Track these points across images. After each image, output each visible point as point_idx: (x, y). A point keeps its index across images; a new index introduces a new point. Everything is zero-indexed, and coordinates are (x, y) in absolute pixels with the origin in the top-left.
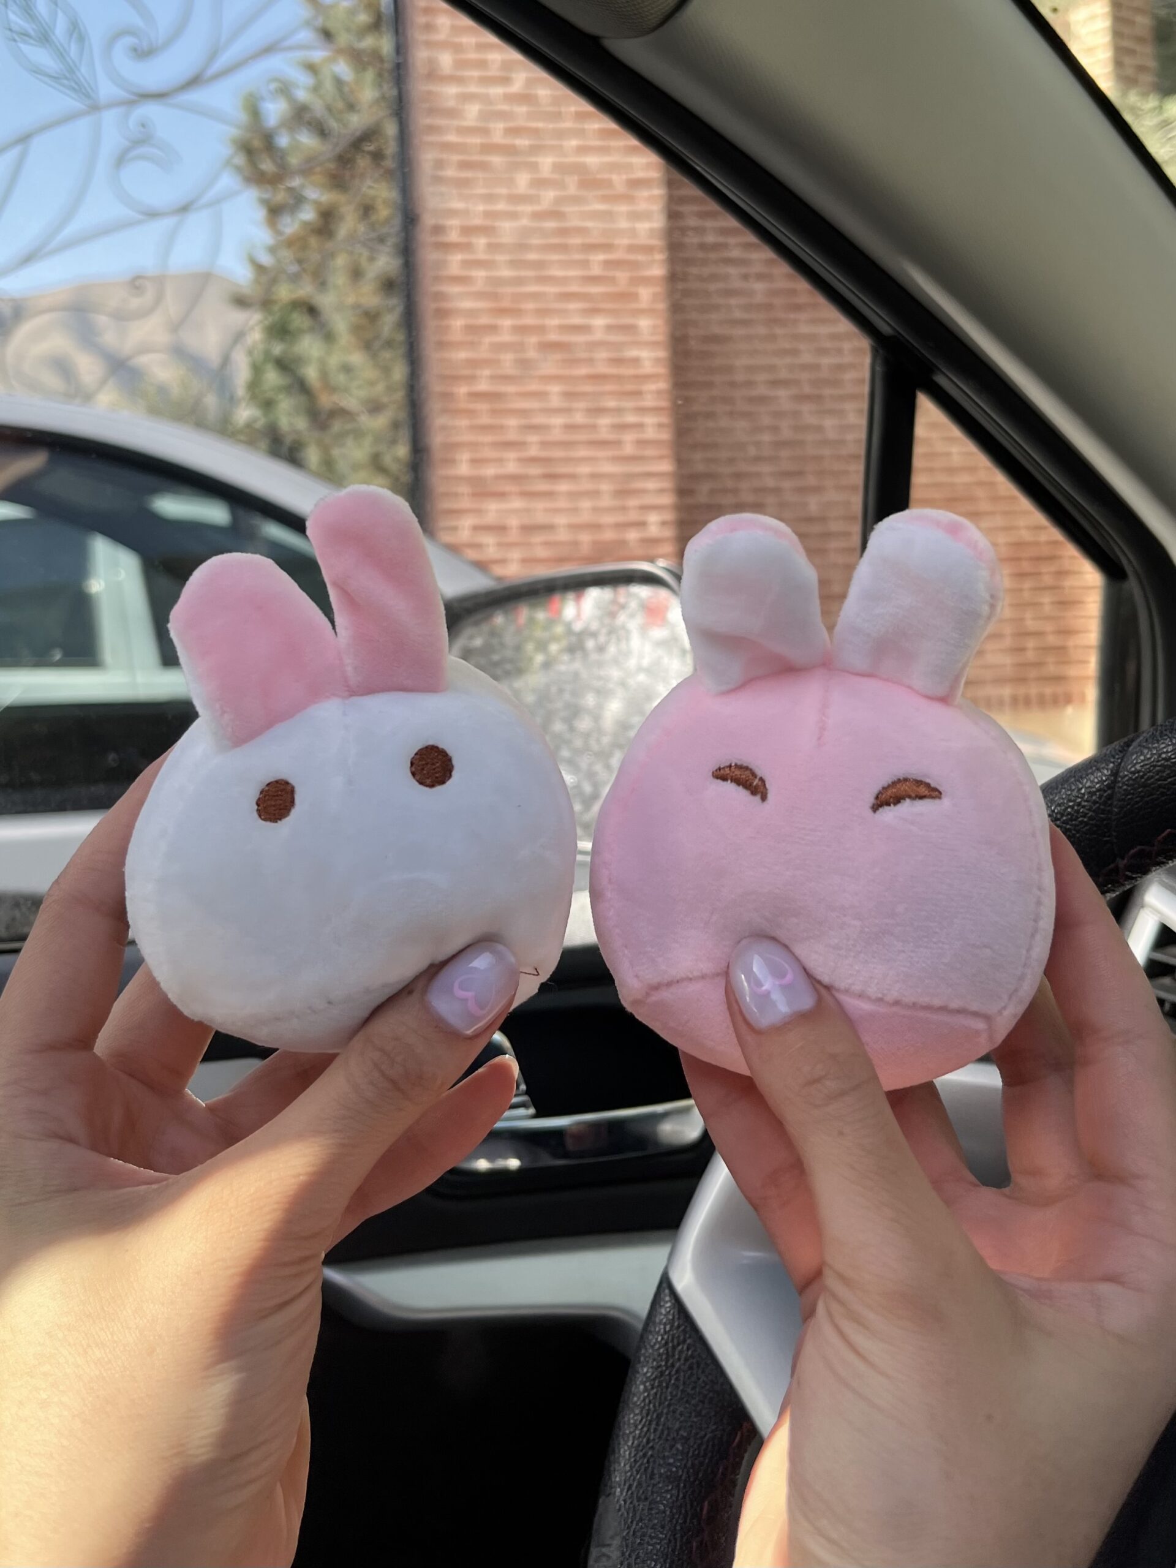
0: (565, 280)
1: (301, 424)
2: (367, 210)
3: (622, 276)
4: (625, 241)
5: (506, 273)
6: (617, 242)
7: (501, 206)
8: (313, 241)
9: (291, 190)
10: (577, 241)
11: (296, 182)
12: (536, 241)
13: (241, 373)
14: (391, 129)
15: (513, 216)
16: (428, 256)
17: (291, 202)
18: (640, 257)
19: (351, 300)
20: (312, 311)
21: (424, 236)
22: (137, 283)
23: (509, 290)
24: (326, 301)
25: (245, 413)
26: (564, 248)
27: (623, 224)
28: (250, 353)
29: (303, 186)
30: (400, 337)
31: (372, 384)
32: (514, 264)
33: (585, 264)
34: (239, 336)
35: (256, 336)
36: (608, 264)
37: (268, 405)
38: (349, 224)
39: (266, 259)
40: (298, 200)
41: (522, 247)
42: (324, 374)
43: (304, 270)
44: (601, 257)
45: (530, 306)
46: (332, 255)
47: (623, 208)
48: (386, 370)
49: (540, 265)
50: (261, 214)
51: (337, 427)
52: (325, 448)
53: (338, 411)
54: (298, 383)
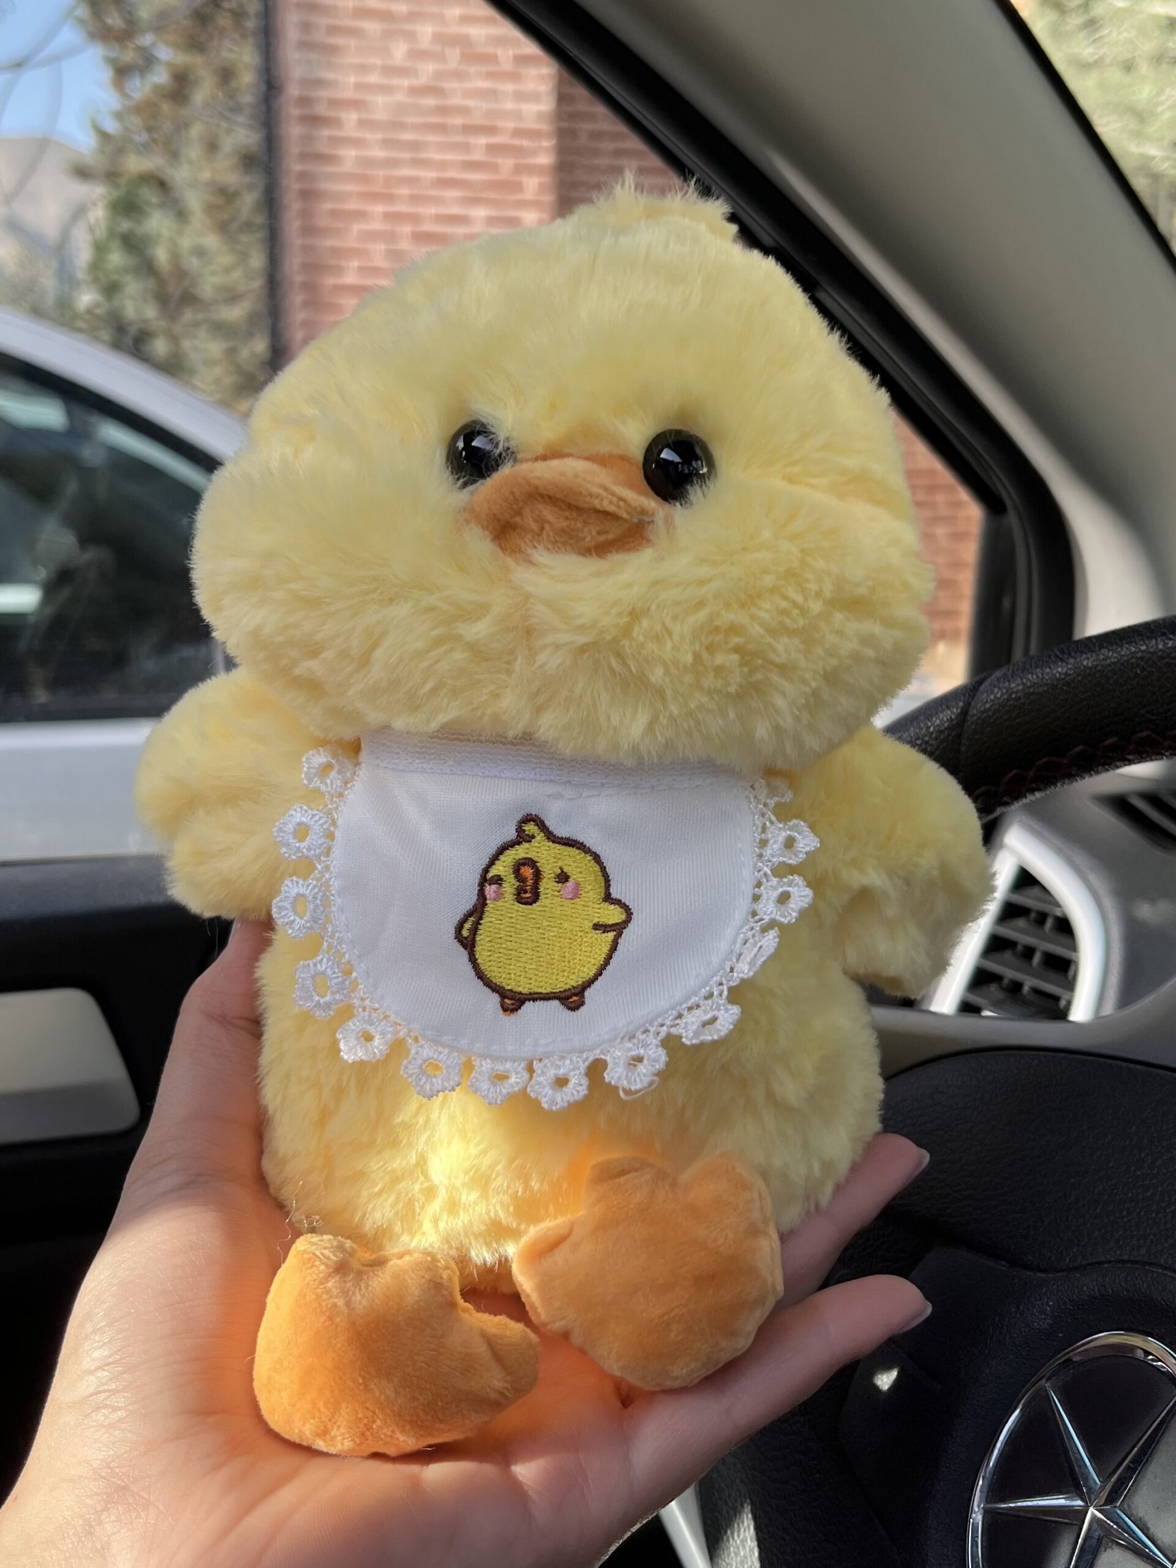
0: (443, 165)
1: (151, 312)
2: (226, 75)
3: (506, 163)
4: (511, 125)
5: (379, 153)
6: (500, 124)
7: (374, 79)
8: (166, 107)
9: (141, 50)
10: (458, 121)
11: (147, 39)
12: (411, 119)
13: (82, 252)
15: (387, 89)
16: (293, 132)
17: (141, 62)
18: (525, 143)
19: (206, 175)
20: (162, 185)
21: (290, 110)
23: (381, 173)
24: (180, 175)
25: (86, 298)
26: (441, 128)
27: (509, 105)
28: (91, 230)
29: (154, 44)
30: (260, 219)
31: (228, 270)
32: (387, 143)
33: (466, 147)
34: (79, 212)
35: (98, 214)
36: (492, 149)
37: (111, 289)
38: (204, 92)
39: (111, 126)
40: (148, 61)
41: (397, 125)
42: (175, 256)
43: (154, 141)
44: (483, 140)
45: (405, 191)
46: (187, 125)
47: (509, 87)
48: (244, 257)
49: (415, 146)
50: (106, 75)
51: (188, 315)
52: (174, 339)
53: (189, 299)
54: (147, 267)
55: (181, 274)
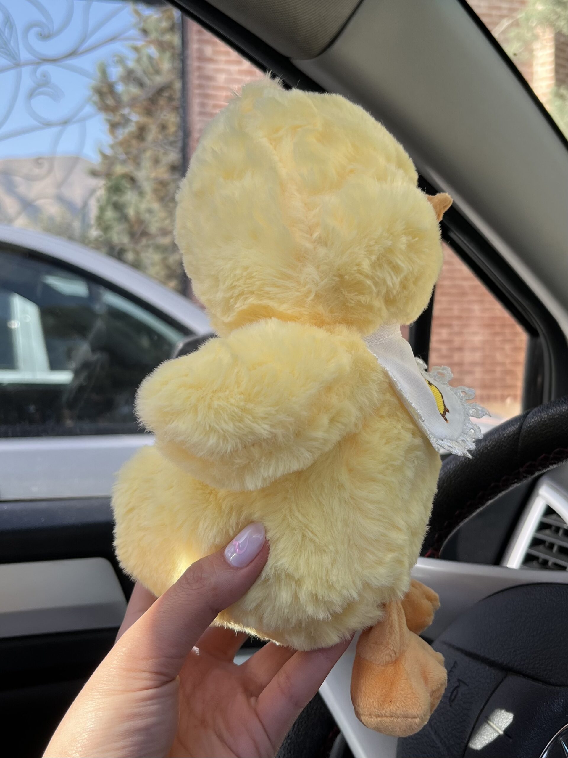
1: (125, 240)
2: (163, 127)
8: (134, 142)
9: (123, 116)
11: (126, 111)
13: (93, 211)
14: (178, 85)
17: (123, 121)
19: (153, 175)
20: (133, 180)
22: (40, 161)
24: (141, 175)
25: (94, 233)
28: (98, 201)
29: (129, 114)
31: (163, 220)
34: (93, 192)
35: (101, 193)
37: (106, 229)
38: (153, 134)
39: (109, 152)
40: (126, 121)
42: (138, 213)
43: (129, 158)
46: (144, 151)
48: (171, 213)
50: (106, 127)
51: (144, 241)
52: (137, 253)
53: (145, 234)
54: (124, 218)
55: (141, 222)
